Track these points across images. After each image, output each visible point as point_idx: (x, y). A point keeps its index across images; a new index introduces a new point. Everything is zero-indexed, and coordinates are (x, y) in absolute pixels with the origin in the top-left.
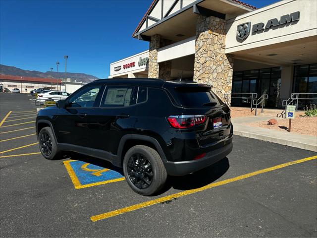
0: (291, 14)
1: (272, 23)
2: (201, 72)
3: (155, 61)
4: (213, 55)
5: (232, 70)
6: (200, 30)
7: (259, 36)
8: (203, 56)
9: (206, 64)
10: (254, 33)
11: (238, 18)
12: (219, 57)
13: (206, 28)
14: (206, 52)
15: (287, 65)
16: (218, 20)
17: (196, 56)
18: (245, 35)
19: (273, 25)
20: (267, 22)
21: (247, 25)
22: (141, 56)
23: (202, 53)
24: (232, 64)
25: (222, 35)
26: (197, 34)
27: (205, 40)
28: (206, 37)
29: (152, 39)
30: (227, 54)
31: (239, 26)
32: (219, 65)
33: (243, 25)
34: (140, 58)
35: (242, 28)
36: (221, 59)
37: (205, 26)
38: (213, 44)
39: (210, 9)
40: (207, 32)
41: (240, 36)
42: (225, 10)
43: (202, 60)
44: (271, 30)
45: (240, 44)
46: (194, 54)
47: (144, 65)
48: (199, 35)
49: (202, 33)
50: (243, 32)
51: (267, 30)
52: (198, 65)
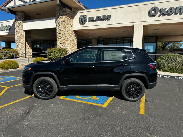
0: (107, 15)
1: (98, 18)
2: (62, 39)
3: (22, 29)
4: (68, 30)
5: (76, 39)
6: (59, 14)
7: (91, 23)
8: (63, 30)
9: (65, 35)
10: (89, 21)
11: (79, 12)
12: (71, 31)
13: (63, 14)
14: (64, 28)
15: (95, 38)
16: (69, 10)
17: (57, 29)
18: (85, 21)
19: (99, 19)
20: (96, 17)
21: (85, 17)
22: (2, 23)
23: (62, 28)
24: (76, 36)
25: (71, 19)
26: (57, 16)
27: (63, 21)
28: (64, 19)
29: (17, 13)
30: (74, 30)
31: (81, 16)
32: (71, 36)
33: (83, 16)
34: (2, 25)
35: (83, 17)
36: (72, 33)
37: (63, 13)
38: (68, 24)
39: (65, 3)
40: (64, 17)
41: (82, 22)
42: (73, 6)
43: (62, 32)
44: (98, 21)
45: (82, 26)
46: (56, 28)
47: (7, 30)
48: (58, 17)
49: (61, 17)
50: (83, 20)
51: (96, 21)
52: (59, 35)
